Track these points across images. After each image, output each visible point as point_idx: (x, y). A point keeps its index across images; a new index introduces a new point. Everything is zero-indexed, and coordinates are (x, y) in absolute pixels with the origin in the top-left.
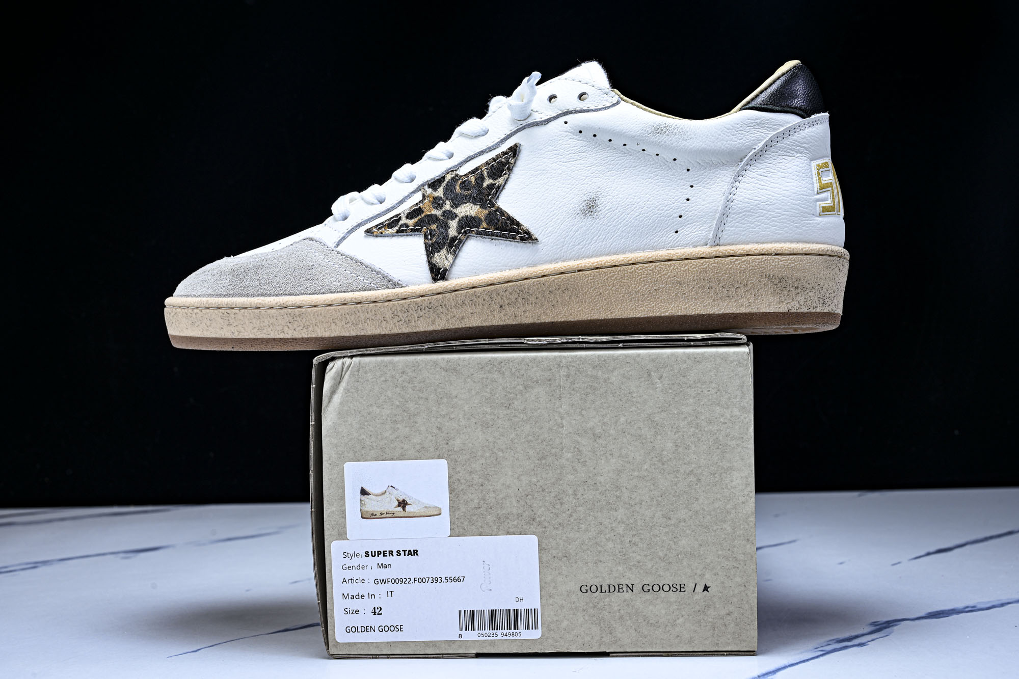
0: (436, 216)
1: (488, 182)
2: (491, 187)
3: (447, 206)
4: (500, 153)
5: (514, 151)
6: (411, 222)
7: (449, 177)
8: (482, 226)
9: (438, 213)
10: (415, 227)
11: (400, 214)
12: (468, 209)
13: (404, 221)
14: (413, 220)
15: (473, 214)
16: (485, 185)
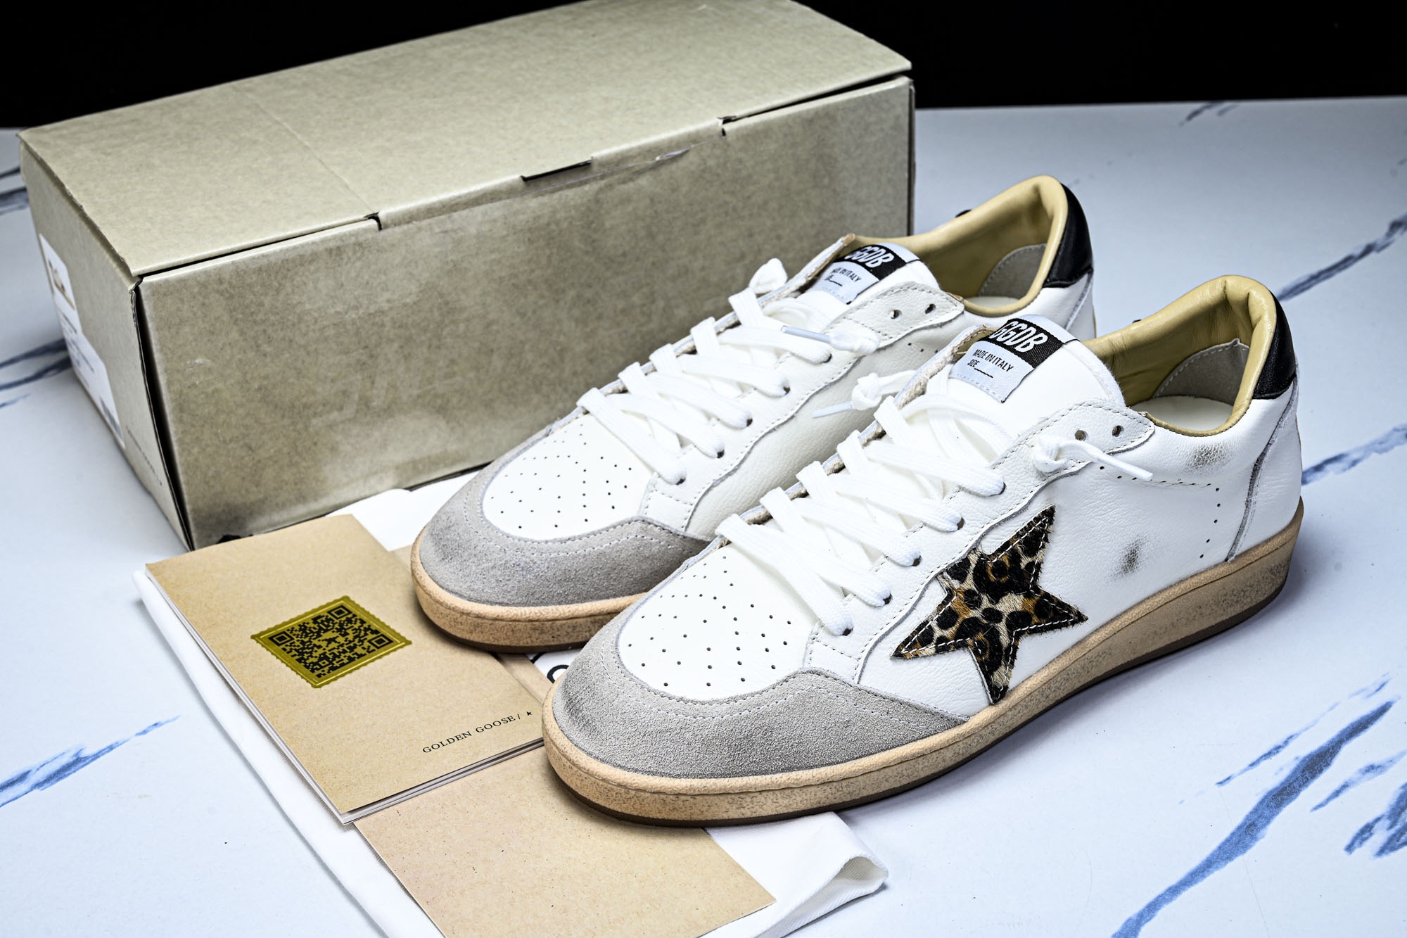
0: (975, 619)
1: (1025, 561)
2: (1030, 565)
3: (986, 603)
4: (1032, 519)
5: (1049, 514)
6: (948, 633)
7: (974, 559)
8: (1033, 623)
9: (975, 613)
10: (956, 640)
11: (927, 622)
12: (1011, 603)
13: (938, 633)
14: (950, 630)
15: (1019, 608)
16: (1023, 566)
